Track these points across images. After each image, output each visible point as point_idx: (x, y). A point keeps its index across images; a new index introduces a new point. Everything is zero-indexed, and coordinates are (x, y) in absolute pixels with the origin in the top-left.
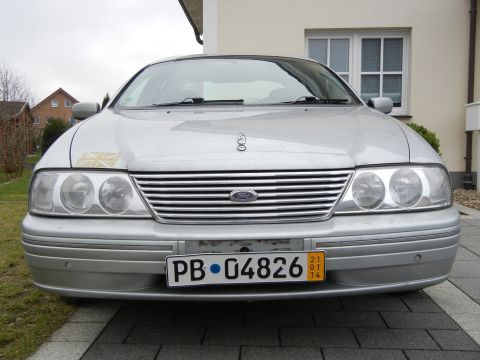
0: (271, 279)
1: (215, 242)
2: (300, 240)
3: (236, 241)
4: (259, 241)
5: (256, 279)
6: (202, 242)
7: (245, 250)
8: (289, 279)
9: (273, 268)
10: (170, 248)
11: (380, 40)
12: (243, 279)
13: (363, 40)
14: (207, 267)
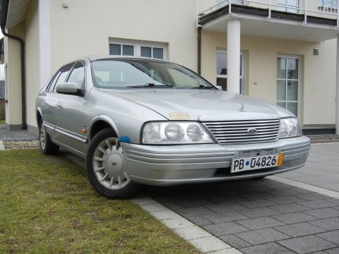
0: (266, 167)
1: (249, 151)
2: (276, 149)
3: (256, 150)
4: (263, 150)
5: (261, 167)
6: (244, 152)
7: (258, 154)
8: (271, 166)
9: (267, 161)
10: (233, 155)
11: (150, 48)
12: (257, 167)
13: (142, 47)
14: (245, 163)
